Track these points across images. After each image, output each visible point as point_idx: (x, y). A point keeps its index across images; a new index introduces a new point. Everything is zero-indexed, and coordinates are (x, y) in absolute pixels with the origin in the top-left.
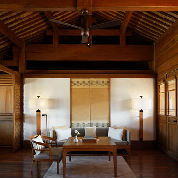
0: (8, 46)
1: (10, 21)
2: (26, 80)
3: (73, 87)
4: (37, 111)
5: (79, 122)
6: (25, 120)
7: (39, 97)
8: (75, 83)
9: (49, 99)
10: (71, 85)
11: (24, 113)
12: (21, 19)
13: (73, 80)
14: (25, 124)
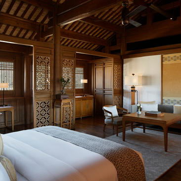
0: (113, 34)
1: (106, 16)
2: (125, 60)
3: (164, 63)
4: (132, 87)
5: (170, 98)
6: (124, 94)
7: (133, 74)
8: (166, 59)
9: (143, 76)
10: (162, 61)
11: (124, 88)
12: (113, 12)
13: (164, 56)
14: (124, 98)
